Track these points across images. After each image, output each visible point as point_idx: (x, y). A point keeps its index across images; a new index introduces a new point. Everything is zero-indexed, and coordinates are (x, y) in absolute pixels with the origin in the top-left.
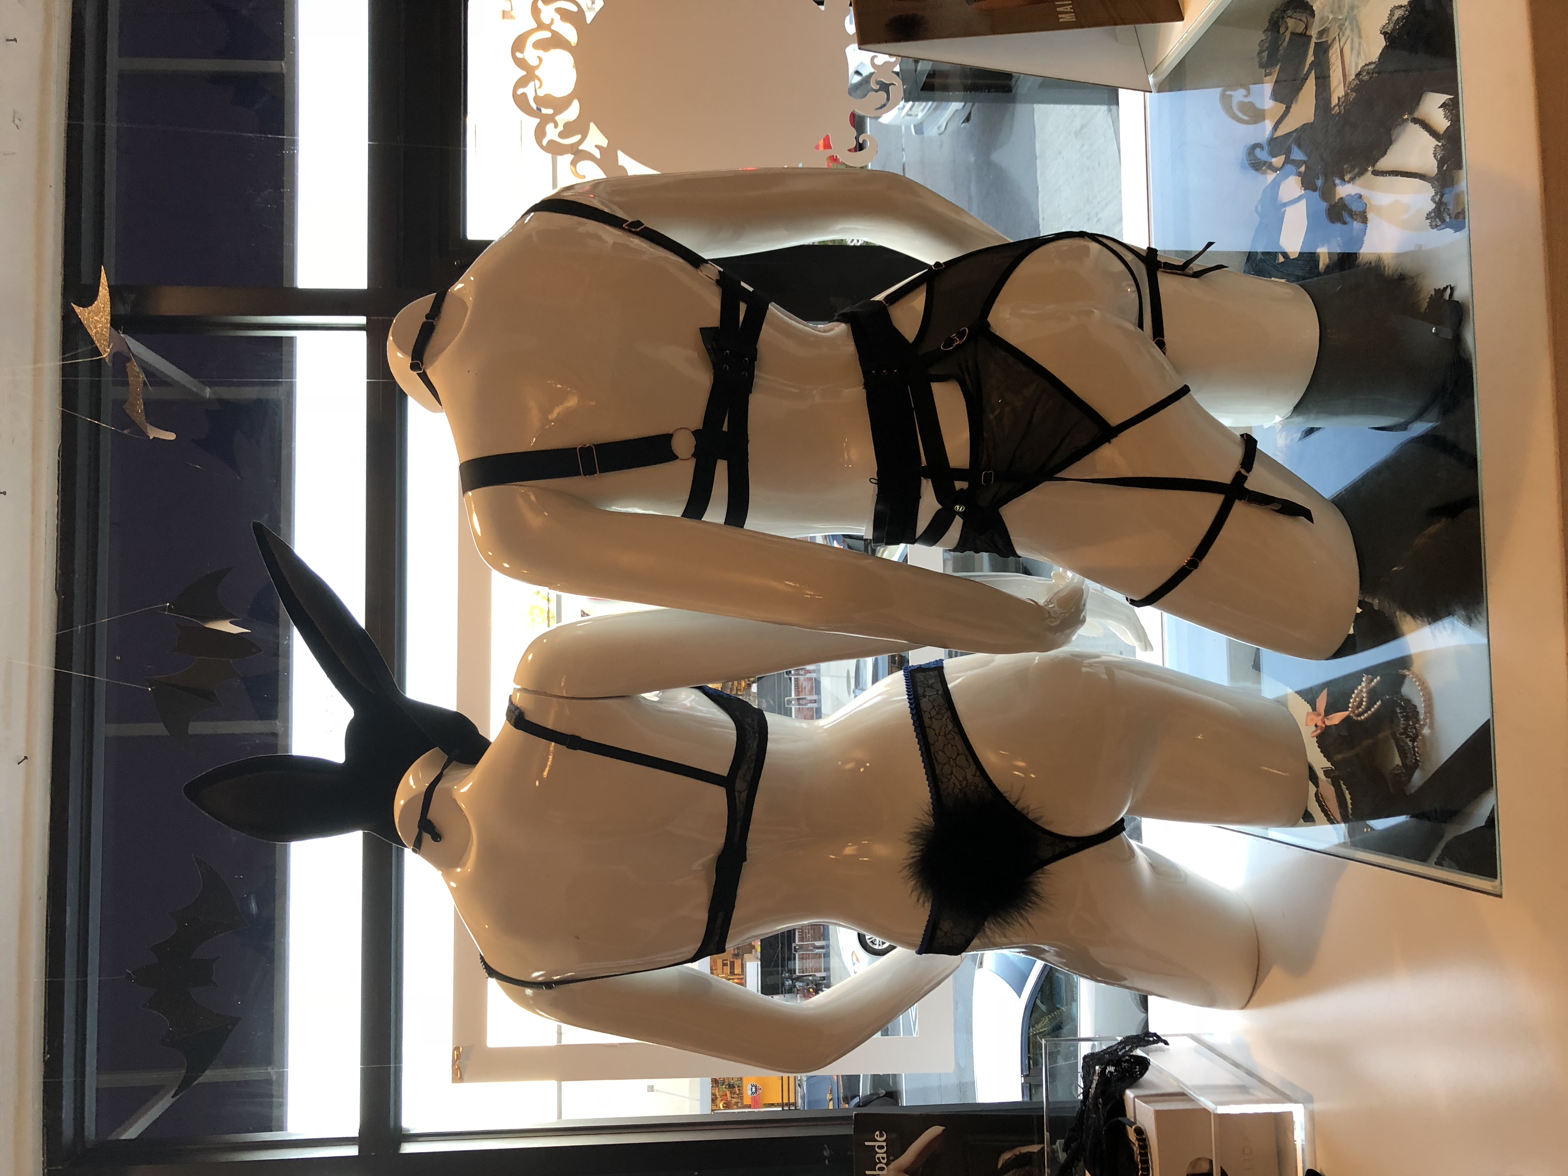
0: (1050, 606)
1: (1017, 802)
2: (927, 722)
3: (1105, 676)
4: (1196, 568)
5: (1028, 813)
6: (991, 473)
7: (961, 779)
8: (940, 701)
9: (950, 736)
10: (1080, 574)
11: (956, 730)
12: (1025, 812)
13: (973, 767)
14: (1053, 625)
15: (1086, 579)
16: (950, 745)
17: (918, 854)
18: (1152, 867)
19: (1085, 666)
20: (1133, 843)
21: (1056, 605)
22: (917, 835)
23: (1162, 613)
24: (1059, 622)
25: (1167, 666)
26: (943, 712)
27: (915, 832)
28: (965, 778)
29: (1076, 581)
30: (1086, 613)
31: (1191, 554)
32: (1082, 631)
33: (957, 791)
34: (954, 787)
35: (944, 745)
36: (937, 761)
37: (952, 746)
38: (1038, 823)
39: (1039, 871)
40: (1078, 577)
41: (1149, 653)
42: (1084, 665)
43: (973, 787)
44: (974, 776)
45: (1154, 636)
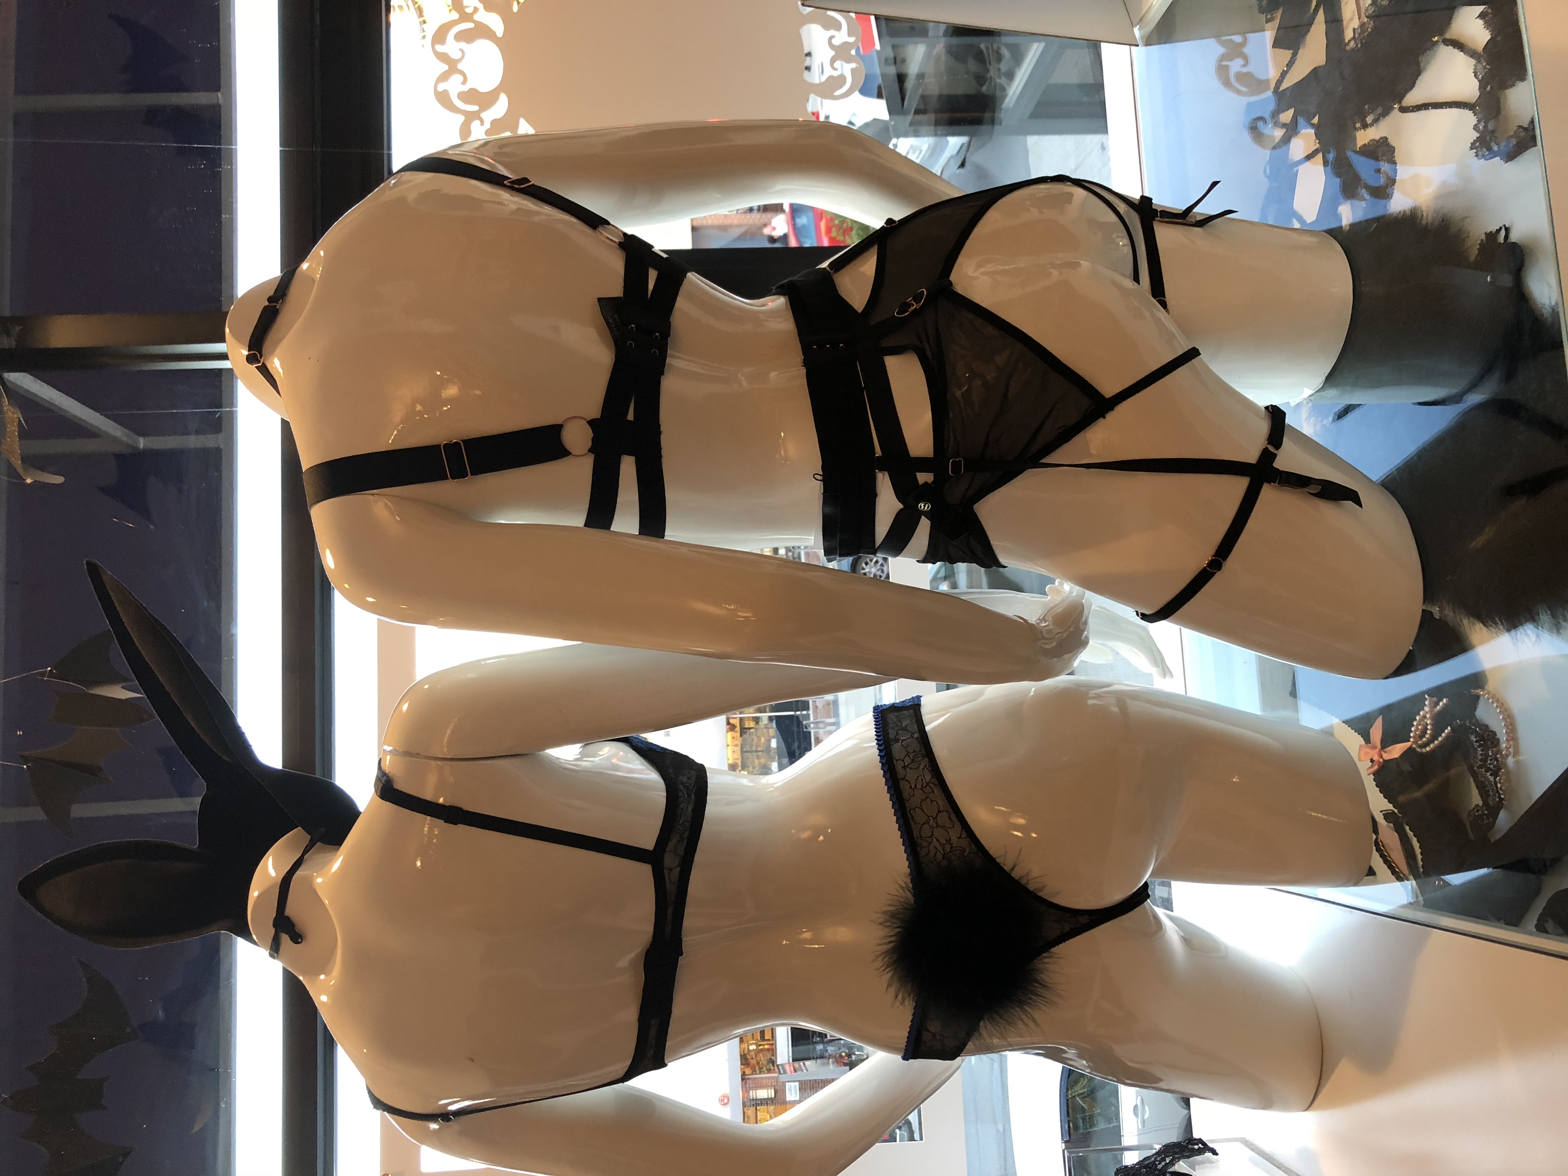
0: (1043, 625)
1: (1012, 869)
2: (901, 772)
3: (1116, 709)
4: (1219, 569)
5: (1027, 884)
6: (960, 461)
7: (943, 841)
8: (916, 746)
9: (928, 789)
10: (1079, 586)
11: (935, 781)
12: (1024, 882)
13: (958, 826)
14: (1047, 647)
15: (1086, 591)
16: (928, 801)
17: (893, 939)
18: (1187, 941)
19: (1092, 698)
20: (1160, 912)
21: (1050, 624)
22: (893, 915)
23: (1180, 629)
24: (1054, 644)
25: (1191, 694)
26: (920, 759)
27: (888, 911)
28: (949, 841)
29: (1074, 594)
30: (1088, 633)
31: (1213, 552)
32: (1085, 657)
33: (939, 856)
34: (936, 852)
35: (922, 800)
36: (913, 820)
37: (932, 801)
38: (1040, 894)
39: (1045, 955)
40: (1077, 590)
41: (1168, 679)
42: (1090, 695)
43: (958, 852)
44: (960, 838)
45: (1172, 660)
